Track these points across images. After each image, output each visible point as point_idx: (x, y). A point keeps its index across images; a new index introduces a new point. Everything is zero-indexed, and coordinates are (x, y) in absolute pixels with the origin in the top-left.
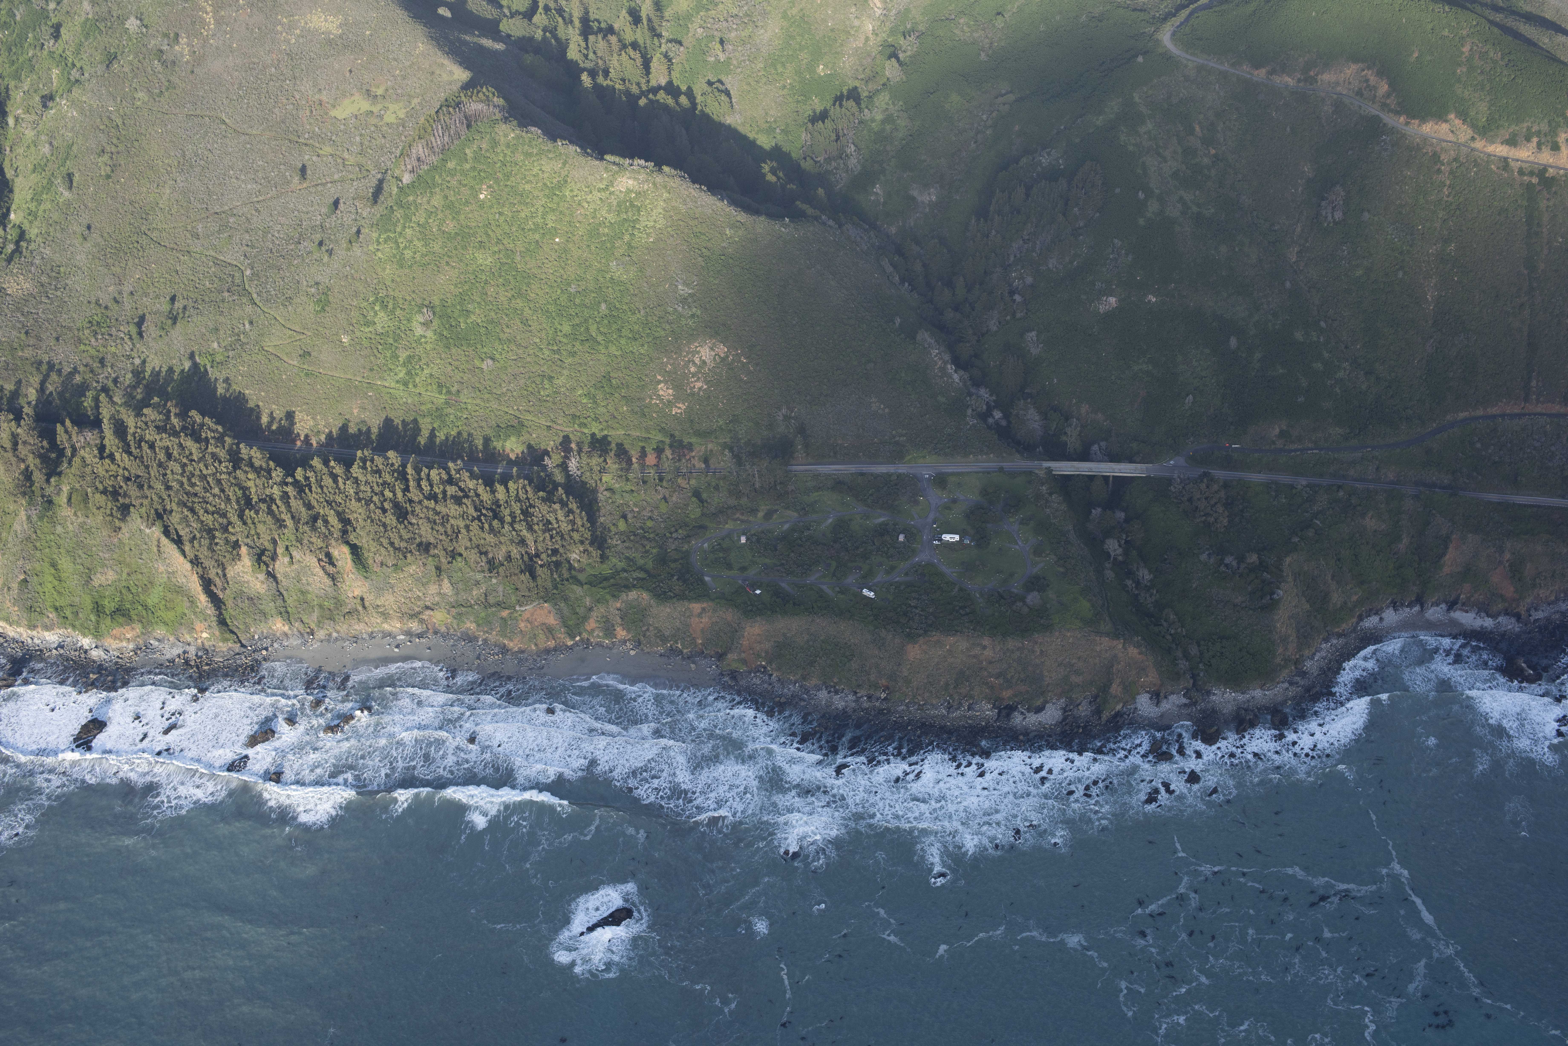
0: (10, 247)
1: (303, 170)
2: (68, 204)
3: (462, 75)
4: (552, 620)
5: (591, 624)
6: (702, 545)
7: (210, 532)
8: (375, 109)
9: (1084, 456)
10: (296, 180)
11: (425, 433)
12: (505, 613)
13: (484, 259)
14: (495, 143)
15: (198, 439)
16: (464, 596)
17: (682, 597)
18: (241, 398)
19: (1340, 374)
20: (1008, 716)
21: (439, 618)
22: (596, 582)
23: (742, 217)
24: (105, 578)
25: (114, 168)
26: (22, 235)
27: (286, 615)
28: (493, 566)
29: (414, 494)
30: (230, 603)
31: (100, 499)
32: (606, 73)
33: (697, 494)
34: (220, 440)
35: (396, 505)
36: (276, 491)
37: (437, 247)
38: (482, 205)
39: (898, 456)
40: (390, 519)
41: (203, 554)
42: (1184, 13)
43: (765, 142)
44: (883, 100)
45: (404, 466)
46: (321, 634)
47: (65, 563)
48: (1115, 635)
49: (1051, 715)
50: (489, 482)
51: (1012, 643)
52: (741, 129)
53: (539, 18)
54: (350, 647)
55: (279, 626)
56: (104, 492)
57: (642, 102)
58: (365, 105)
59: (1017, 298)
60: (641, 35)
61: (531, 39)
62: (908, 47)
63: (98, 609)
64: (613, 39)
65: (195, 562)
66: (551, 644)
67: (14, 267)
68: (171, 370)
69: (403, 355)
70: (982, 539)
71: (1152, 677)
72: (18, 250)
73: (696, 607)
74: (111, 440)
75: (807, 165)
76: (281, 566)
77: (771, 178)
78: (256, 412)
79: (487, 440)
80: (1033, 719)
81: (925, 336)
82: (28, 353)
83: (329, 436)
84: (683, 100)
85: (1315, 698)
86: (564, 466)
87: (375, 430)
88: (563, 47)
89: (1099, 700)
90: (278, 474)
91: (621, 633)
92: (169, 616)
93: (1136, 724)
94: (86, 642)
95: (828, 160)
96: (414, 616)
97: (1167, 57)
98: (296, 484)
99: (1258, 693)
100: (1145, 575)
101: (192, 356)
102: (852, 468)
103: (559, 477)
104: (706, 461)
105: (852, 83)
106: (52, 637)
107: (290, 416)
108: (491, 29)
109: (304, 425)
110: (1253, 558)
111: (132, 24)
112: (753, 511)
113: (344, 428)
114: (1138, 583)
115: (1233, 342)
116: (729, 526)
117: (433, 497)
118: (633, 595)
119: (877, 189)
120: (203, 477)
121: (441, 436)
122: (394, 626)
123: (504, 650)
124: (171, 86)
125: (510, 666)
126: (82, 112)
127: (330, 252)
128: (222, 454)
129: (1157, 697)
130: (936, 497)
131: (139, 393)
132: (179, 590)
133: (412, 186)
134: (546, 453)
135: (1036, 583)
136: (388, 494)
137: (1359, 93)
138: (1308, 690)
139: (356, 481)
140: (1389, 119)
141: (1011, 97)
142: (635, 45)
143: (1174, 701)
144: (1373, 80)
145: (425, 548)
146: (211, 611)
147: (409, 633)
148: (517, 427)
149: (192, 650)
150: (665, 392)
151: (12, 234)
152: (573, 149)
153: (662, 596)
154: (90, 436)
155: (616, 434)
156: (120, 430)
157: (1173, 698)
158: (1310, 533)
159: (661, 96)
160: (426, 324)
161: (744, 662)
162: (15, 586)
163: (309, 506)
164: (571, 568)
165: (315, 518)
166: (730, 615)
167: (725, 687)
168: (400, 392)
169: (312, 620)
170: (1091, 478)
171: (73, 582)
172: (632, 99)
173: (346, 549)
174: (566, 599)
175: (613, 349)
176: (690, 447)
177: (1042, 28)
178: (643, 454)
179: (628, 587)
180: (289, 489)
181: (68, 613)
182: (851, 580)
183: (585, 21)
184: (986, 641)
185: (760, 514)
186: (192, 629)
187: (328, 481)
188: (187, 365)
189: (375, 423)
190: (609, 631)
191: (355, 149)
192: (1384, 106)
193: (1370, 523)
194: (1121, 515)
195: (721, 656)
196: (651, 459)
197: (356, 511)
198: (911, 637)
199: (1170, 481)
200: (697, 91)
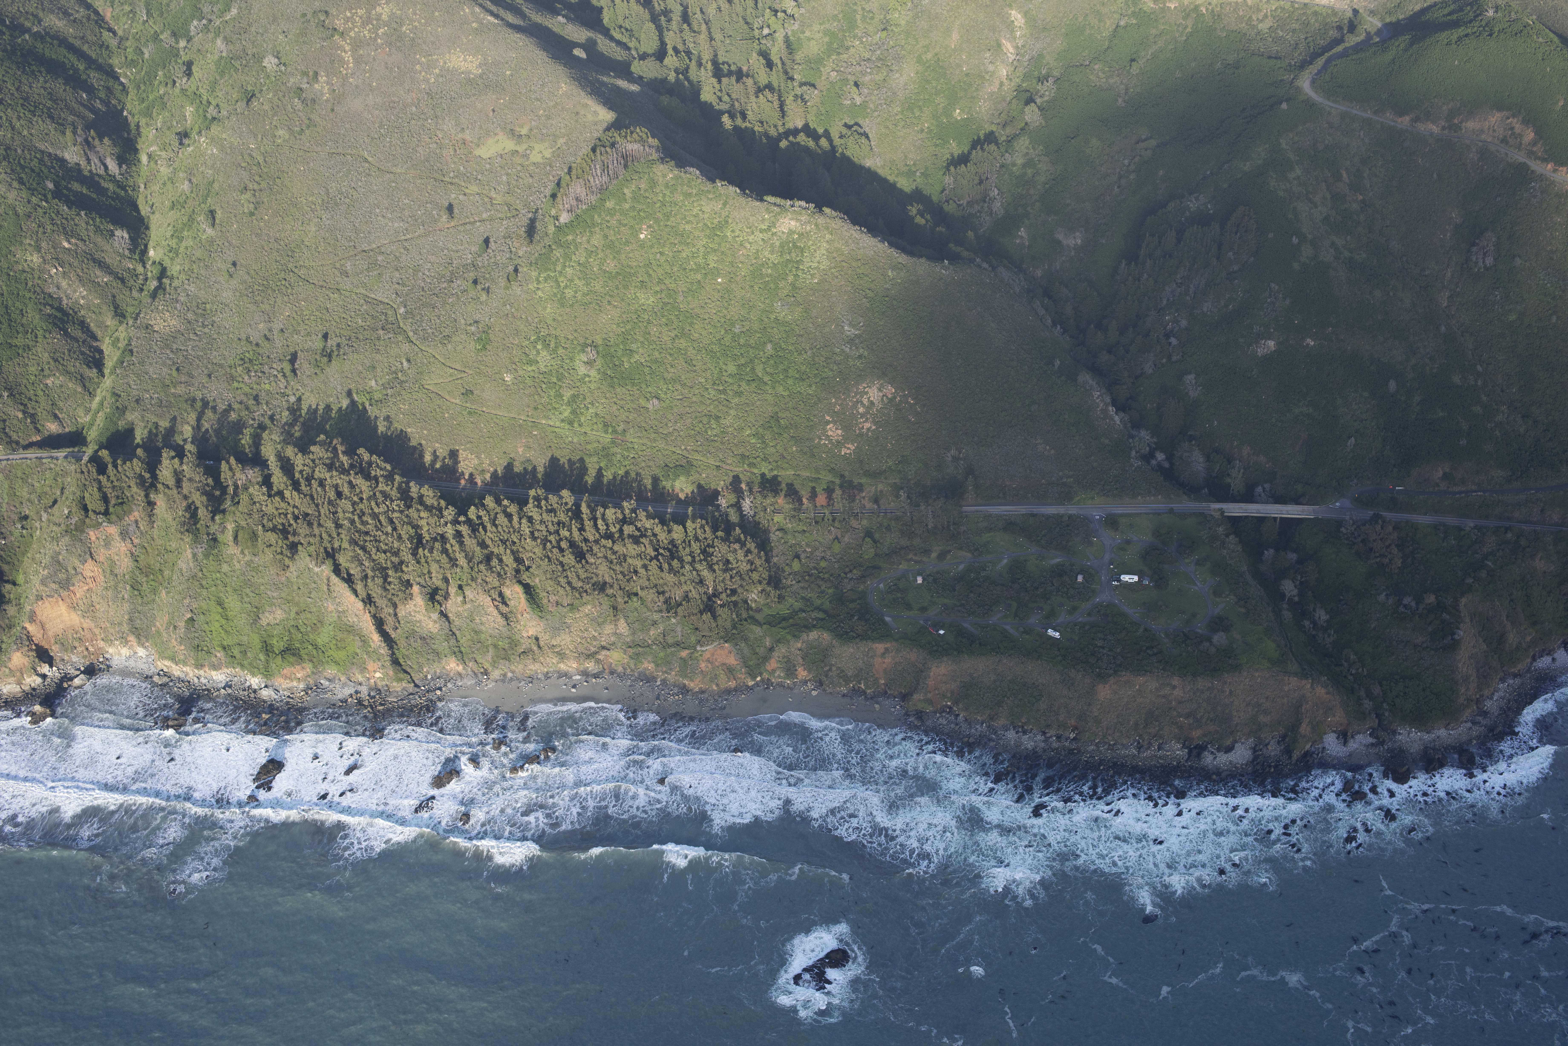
0: (155, 283)
1: (450, 208)
2: (211, 241)
3: (606, 116)
4: (732, 660)
5: (772, 664)
6: (877, 586)
7: (383, 571)
8: (521, 149)
9: (1248, 497)
10: (445, 218)
11: (592, 472)
12: (684, 654)
13: (646, 299)
14: (653, 183)
15: (367, 477)
16: (641, 636)
17: (864, 637)
18: (402, 437)
19: (1500, 418)
20: (1199, 755)
21: (616, 658)
22: (774, 622)
23: (903, 258)
24: (274, 616)
25: (257, 205)
26: (163, 273)
27: (460, 654)
28: (671, 606)
29: (590, 534)
30: (402, 643)
31: (272, 537)
32: (744, 116)
33: (869, 534)
34: (389, 478)
35: (572, 544)
36: (449, 531)
37: (598, 286)
38: (642, 245)
39: (1066, 497)
40: (569, 559)
41: (376, 591)
42: (1320, 62)
43: (905, 184)
44: (1023, 143)
45: (577, 505)
46: (496, 674)
47: (233, 603)
48: (1304, 676)
49: (1241, 754)
50: (663, 522)
51: (1202, 683)
52: (880, 172)
53: (671, 60)
54: (526, 688)
55: (453, 665)
56: (274, 529)
57: (783, 144)
58: (510, 145)
59: (1173, 341)
60: (776, 78)
61: (664, 81)
62: (1047, 91)
63: (267, 648)
64: (749, 82)
65: (368, 601)
66: (732, 684)
67: (160, 304)
68: (328, 408)
69: (567, 394)
70: (1160, 581)
71: (1338, 717)
72: (160, 287)
73: (880, 647)
74: (278, 479)
75: (949, 208)
76: (454, 605)
77: (919, 220)
78: (419, 451)
79: (656, 480)
80: (1223, 759)
81: (1086, 378)
82: (180, 390)
83: (494, 475)
84: (824, 142)
85: (1500, 738)
86: (738, 506)
87: (541, 469)
88: (696, 90)
89: (1288, 739)
90: (450, 513)
91: (802, 673)
92: (340, 655)
93: (1326, 765)
94: (255, 681)
95: (970, 204)
96: (590, 656)
97: (1310, 104)
98: (469, 522)
99: (1442, 732)
100: (1322, 616)
101: (349, 393)
102: (1022, 510)
103: (734, 517)
104: (876, 501)
105: (988, 128)
106: (219, 677)
107: (454, 454)
108: (623, 70)
109: (468, 464)
110: (1431, 599)
111: (270, 62)
112: (927, 552)
113: (509, 467)
114: (1315, 623)
115: (1392, 385)
116: (903, 566)
117: (609, 536)
118: (813, 635)
119: (1022, 232)
120: (375, 516)
121: (608, 475)
122: (571, 666)
123: (685, 690)
124: (311, 124)
125: (691, 706)
126: (222, 149)
127: (487, 290)
128: (394, 493)
129: (1344, 736)
130: (1109, 538)
131: (297, 431)
132: (351, 630)
133: (570, 225)
134: (716, 494)
135: (1219, 624)
136: (565, 533)
137: (1504, 141)
138: (1491, 730)
139: (530, 519)
140: (1536, 166)
141: (1153, 143)
142: (769, 87)
143: (1360, 741)
144: (1518, 127)
145: (602, 587)
146: (384, 650)
147: (585, 673)
148: (685, 467)
149: (364, 690)
150: (834, 432)
151: (152, 271)
152: (733, 190)
153: (844, 636)
154: (253, 474)
155: (786, 474)
156: (287, 467)
157: (1359, 737)
158: (1483, 574)
159: (802, 138)
160: (589, 363)
161: (930, 702)
162: (182, 624)
163: (483, 545)
164: (749, 608)
165: (488, 558)
166: (913, 655)
167: (912, 727)
168: (564, 430)
169: (486, 661)
170: (1261, 520)
171: (241, 621)
172: (774, 142)
173: (519, 589)
174: (746, 640)
175: (780, 389)
176: (860, 488)
177: (1178, 74)
178: (813, 495)
179: (808, 628)
180: (464, 529)
181: (236, 652)
182: (1034, 620)
183: (715, 62)
184: (1176, 681)
185: (934, 555)
186: (363, 669)
187: (502, 520)
188: (345, 403)
189: (541, 463)
190: (790, 671)
191: (502, 188)
192: (1531, 154)
193: (1539, 564)
194: (1293, 556)
195: (905, 697)
196: (821, 499)
197: (531, 549)
198: (1102, 677)
199: (1340, 523)
200: (835, 135)
